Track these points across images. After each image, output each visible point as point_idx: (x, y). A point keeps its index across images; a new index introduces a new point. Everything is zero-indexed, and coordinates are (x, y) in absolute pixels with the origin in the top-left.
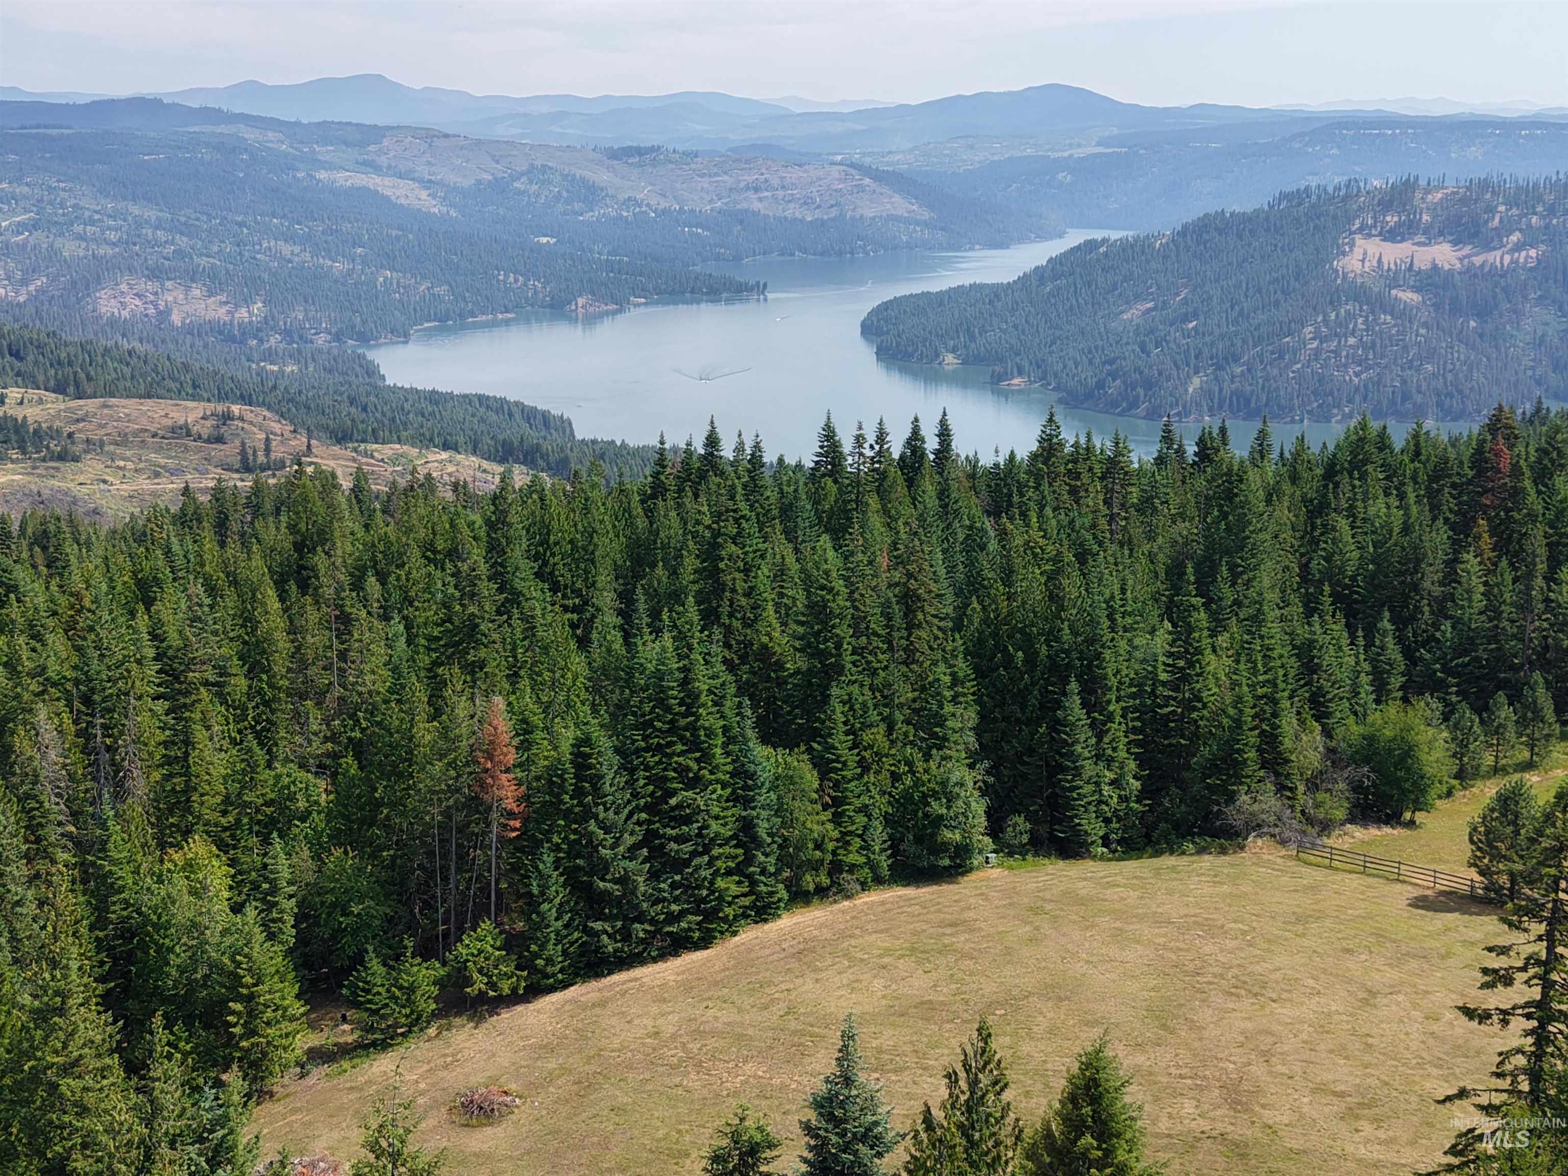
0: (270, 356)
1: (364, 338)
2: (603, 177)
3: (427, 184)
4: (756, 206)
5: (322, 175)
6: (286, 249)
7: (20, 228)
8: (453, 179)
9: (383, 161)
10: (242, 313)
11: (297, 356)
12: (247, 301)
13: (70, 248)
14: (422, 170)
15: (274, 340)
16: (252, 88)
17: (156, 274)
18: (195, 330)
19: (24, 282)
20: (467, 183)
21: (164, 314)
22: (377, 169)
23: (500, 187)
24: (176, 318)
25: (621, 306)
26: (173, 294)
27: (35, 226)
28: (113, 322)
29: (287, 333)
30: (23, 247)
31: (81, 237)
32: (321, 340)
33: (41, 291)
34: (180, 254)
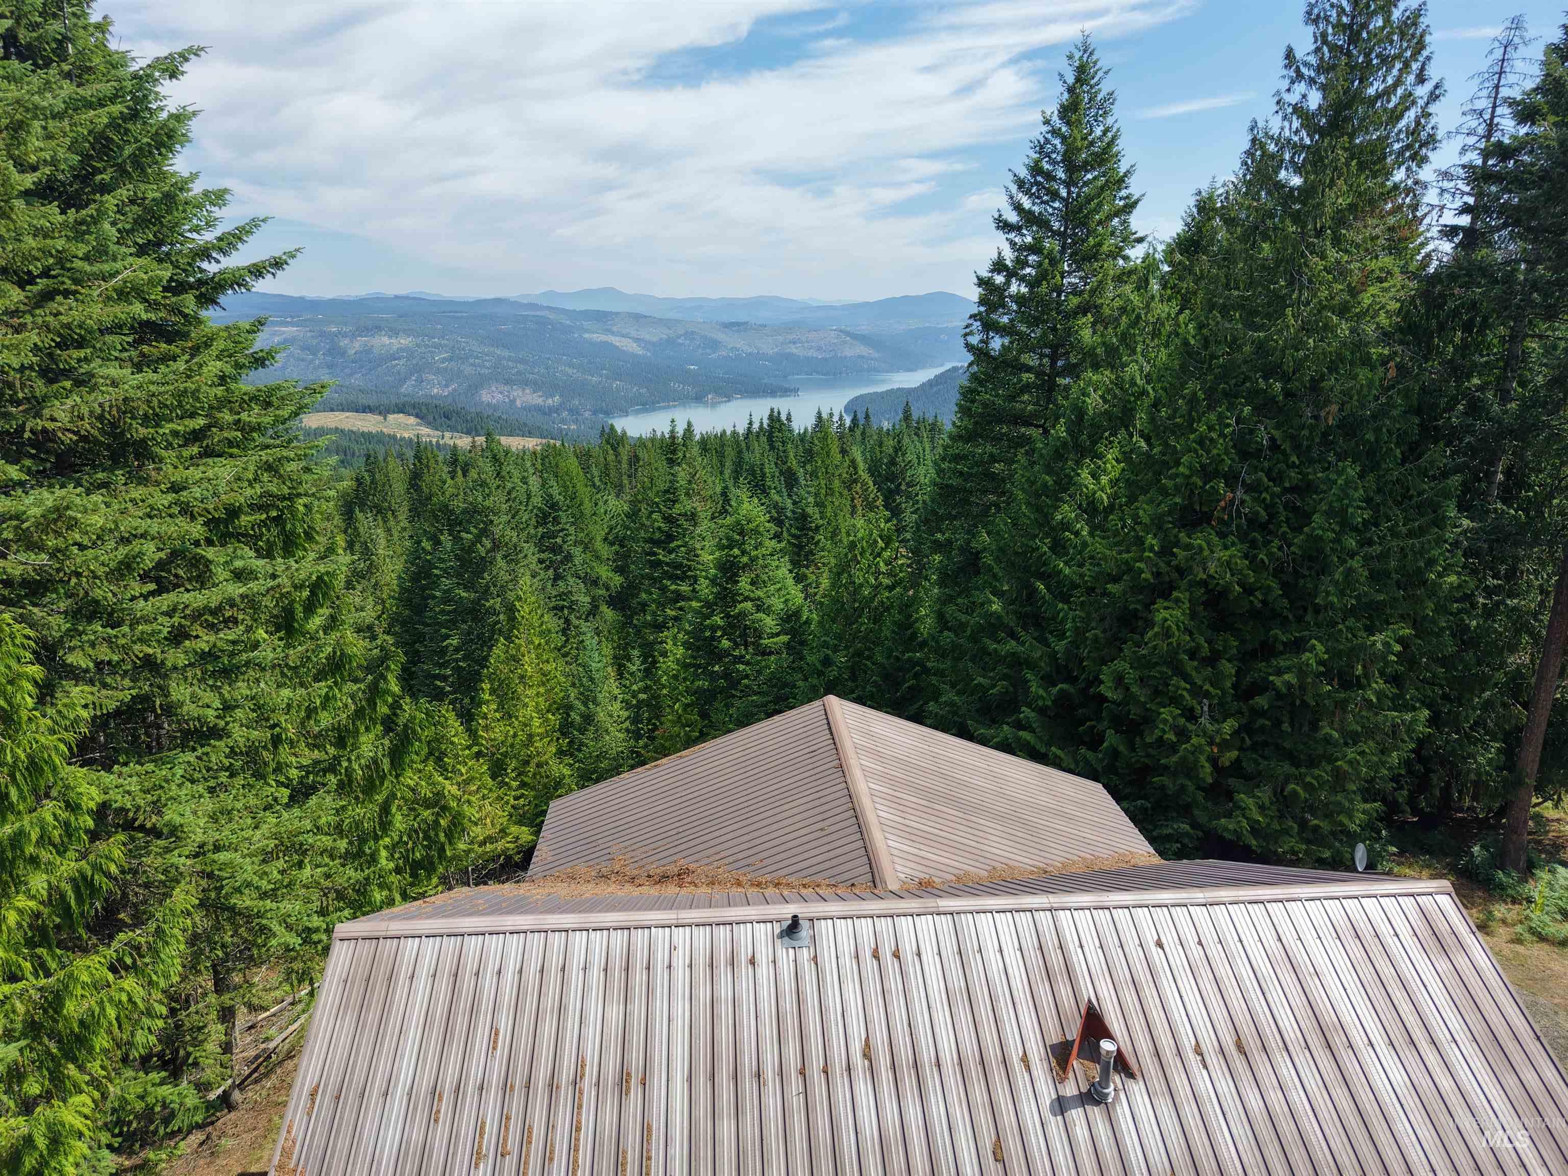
0: (563, 421)
1: (607, 413)
2: (720, 336)
3: (637, 340)
4: (794, 351)
5: (586, 336)
6: (570, 371)
7: (443, 360)
8: (647, 337)
9: (615, 329)
10: (550, 401)
11: (576, 421)
12: (552, 396)
13: (468, 370)
14: (634, 333)
15: (565, 414)
16: (551, 294)
17: (508, 382)
18: (528, 409)
19: (447, 386)
20: (655, 339)
21: (513, 401)
22: (613, 333)
23: (670, 342)
24: (518, 403)
25: (729, 398)
26: (516, 393)
27: (450, 359)
28: (489, 404)
29: (570, 411)
30: (446, 369)
31: (472, 365)
32: (587, 414)
33: (454, 390)
34: (519, 373)
